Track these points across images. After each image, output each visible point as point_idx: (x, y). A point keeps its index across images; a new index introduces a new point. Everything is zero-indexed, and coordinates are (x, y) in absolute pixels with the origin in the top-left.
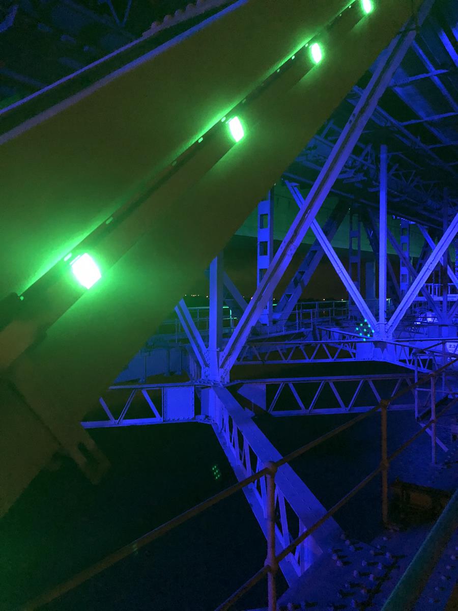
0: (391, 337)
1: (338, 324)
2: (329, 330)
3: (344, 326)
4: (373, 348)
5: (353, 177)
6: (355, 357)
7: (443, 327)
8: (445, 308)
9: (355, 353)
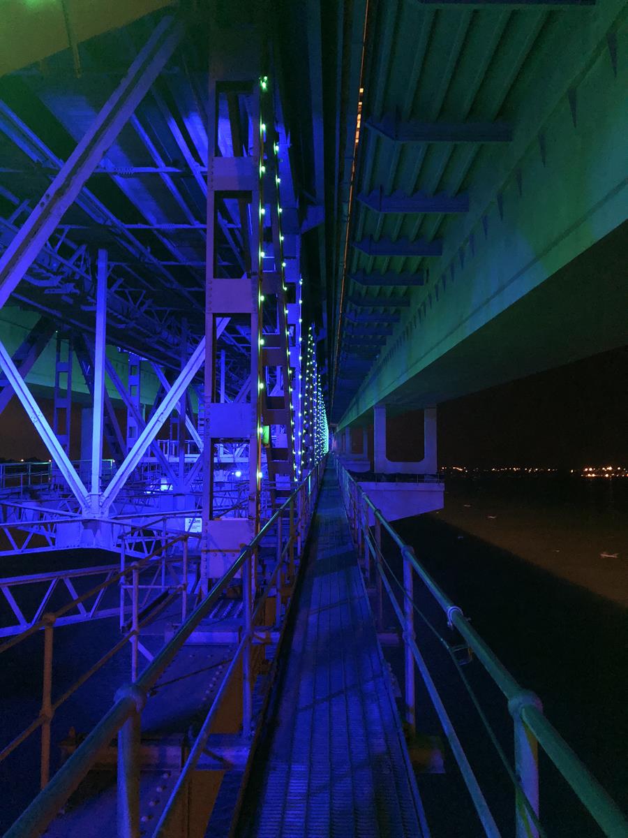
0: (107, 513)
1: (34, 496)
2: (19, 505)
3: (42, 499)
4: (82, 531)
5: (58, 287)
6: (54, 544)
7: (178, 497)
8: (181, 472)
9: (54, 539)
